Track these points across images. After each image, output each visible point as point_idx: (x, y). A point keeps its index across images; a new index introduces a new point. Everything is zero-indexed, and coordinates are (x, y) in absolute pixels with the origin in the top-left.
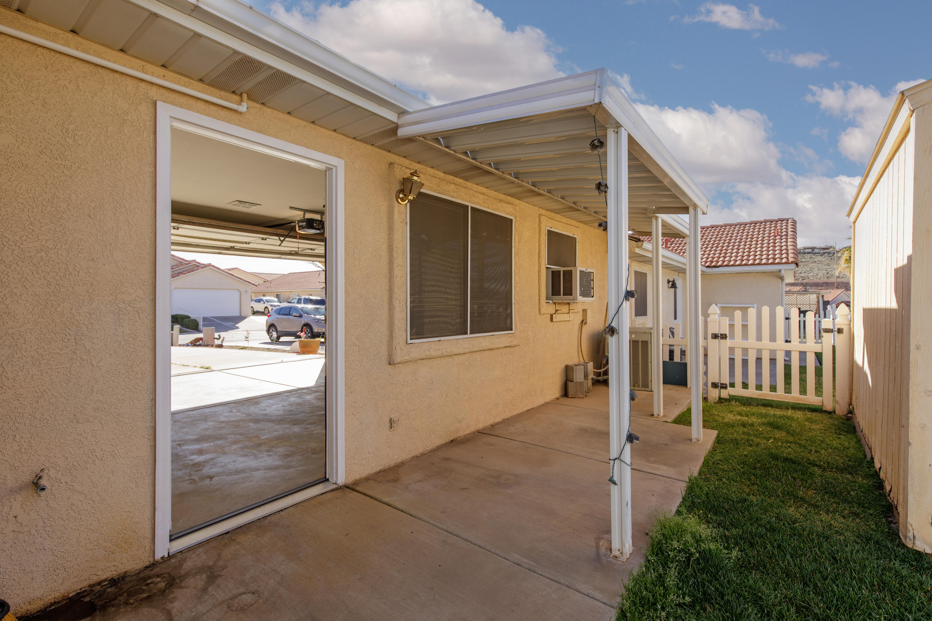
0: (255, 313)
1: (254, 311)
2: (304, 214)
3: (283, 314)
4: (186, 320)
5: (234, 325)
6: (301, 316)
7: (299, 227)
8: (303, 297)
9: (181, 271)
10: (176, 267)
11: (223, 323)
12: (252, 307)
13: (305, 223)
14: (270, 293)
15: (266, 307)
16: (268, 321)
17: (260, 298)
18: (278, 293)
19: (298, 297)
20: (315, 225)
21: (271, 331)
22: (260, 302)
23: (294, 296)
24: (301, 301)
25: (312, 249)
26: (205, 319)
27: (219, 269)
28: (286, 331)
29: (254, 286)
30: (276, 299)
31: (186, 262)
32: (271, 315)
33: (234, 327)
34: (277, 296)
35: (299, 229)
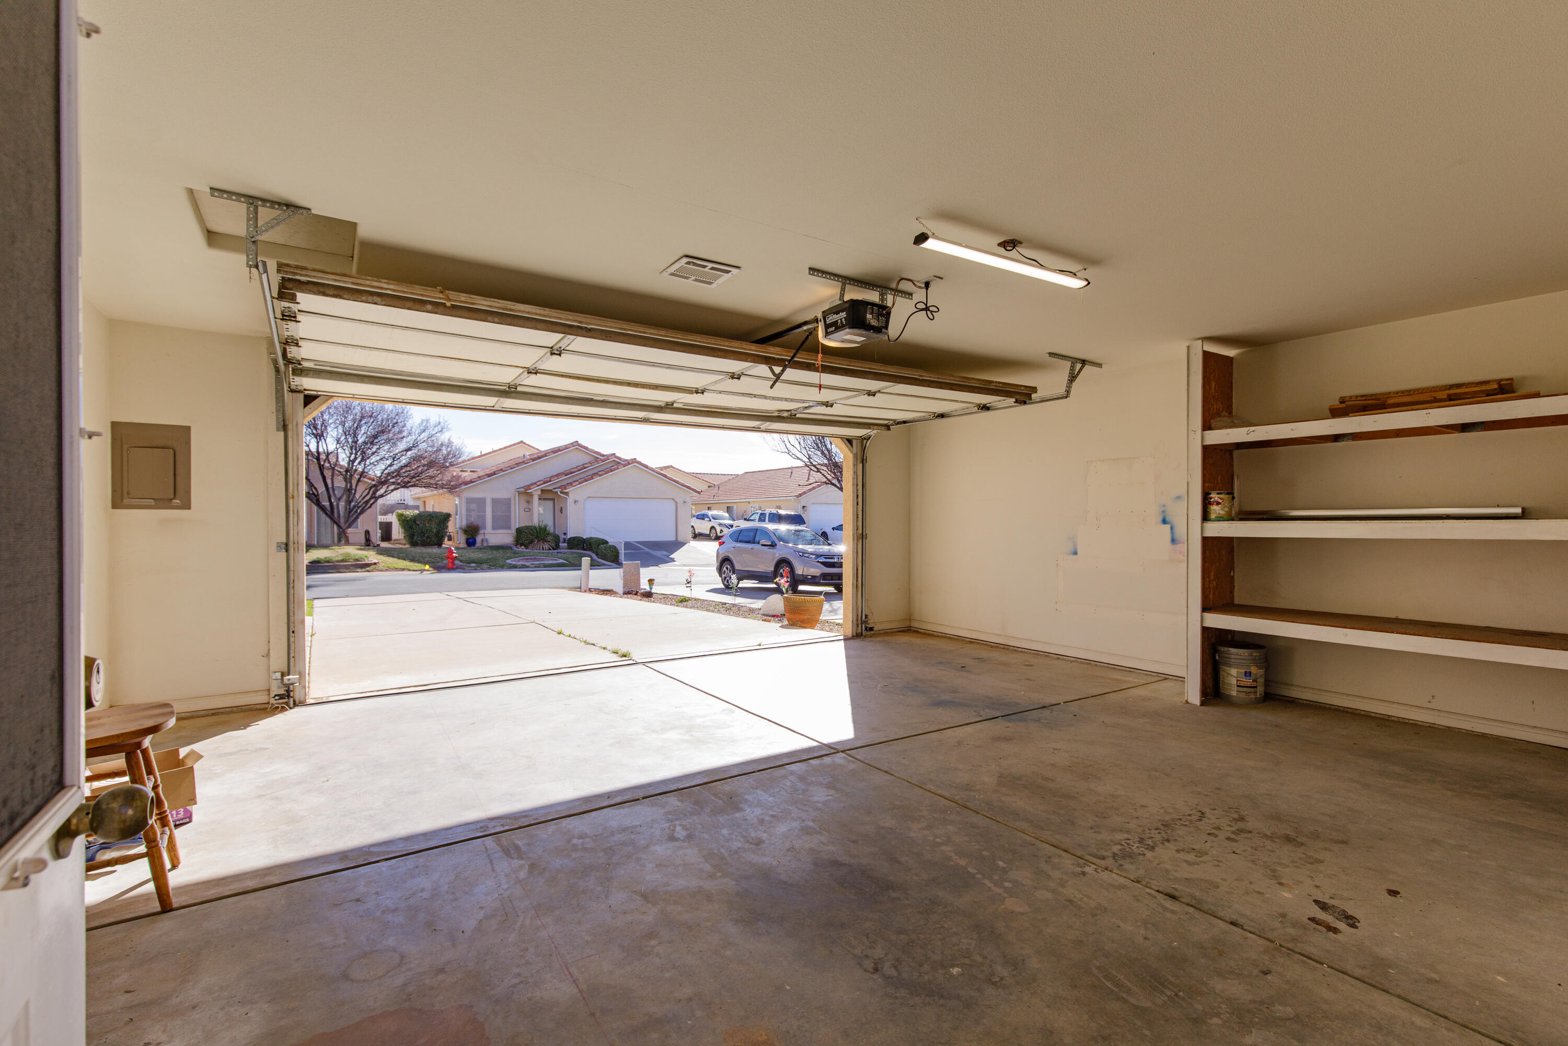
0: (697, 536)
1: (694, 533)
2: (843, 290)
3: (741, 541)
4: (602, 546)
5: (668, 556)
6: (773, 545)
7: (827, 326)
8: (767, 511)
9: (596, 471)
10: (590, 465)
11: (652, 552)
12: (692, 526)
13: (843, 315)
14: (717, 505)
15: (712, 528)
16: (720, 553)
17: (703, 512)
18: (729, 505)
19: (760, 512)
20: (869, 316)
21: (725, 569)
22: (703, 519)
23: (753, 509)
24: (765, 517)
25: (828, 404)
26: (628, 545)
27: (646, 466)
28: (748, 571)
29: (696, 494)
30: (727, 515)
31: (602, 458)
32: (724, 543)
33: (667, 559)
34: (729, 510)
35: (827, 334)
